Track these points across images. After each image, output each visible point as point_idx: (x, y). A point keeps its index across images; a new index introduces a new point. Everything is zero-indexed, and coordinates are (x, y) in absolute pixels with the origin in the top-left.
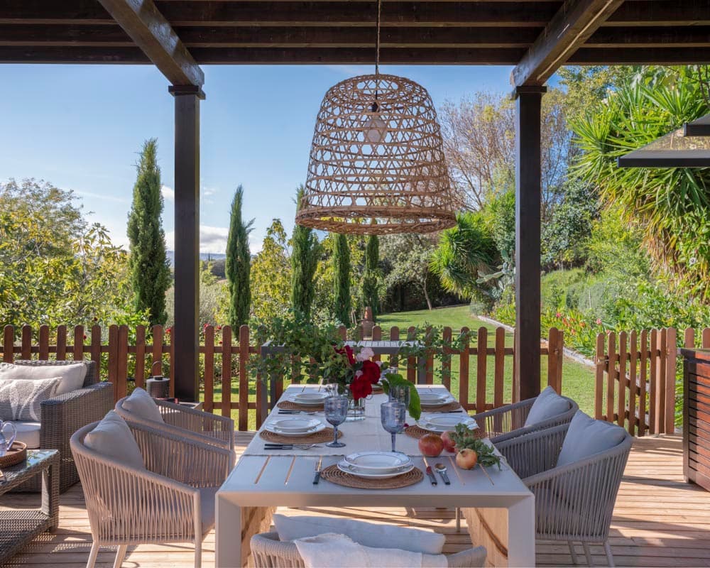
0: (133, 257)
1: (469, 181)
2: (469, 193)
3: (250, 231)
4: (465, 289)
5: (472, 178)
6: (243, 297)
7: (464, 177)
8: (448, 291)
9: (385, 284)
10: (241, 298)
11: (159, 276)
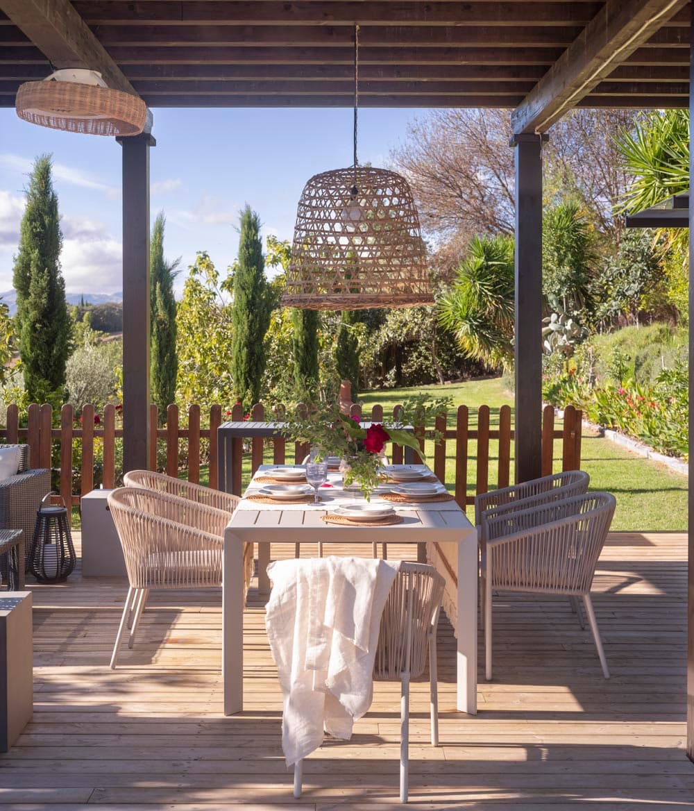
0: (22, 315)
1: (503, 185)
2: (505, 204)
3: (176, 274)
4: (493, 352)
5: (508, 180)
6: (166, 367)
7: (495, 179)
8: (468, 356)
9: (370, 346)
10: (163, 369)
11: (58, 341)
